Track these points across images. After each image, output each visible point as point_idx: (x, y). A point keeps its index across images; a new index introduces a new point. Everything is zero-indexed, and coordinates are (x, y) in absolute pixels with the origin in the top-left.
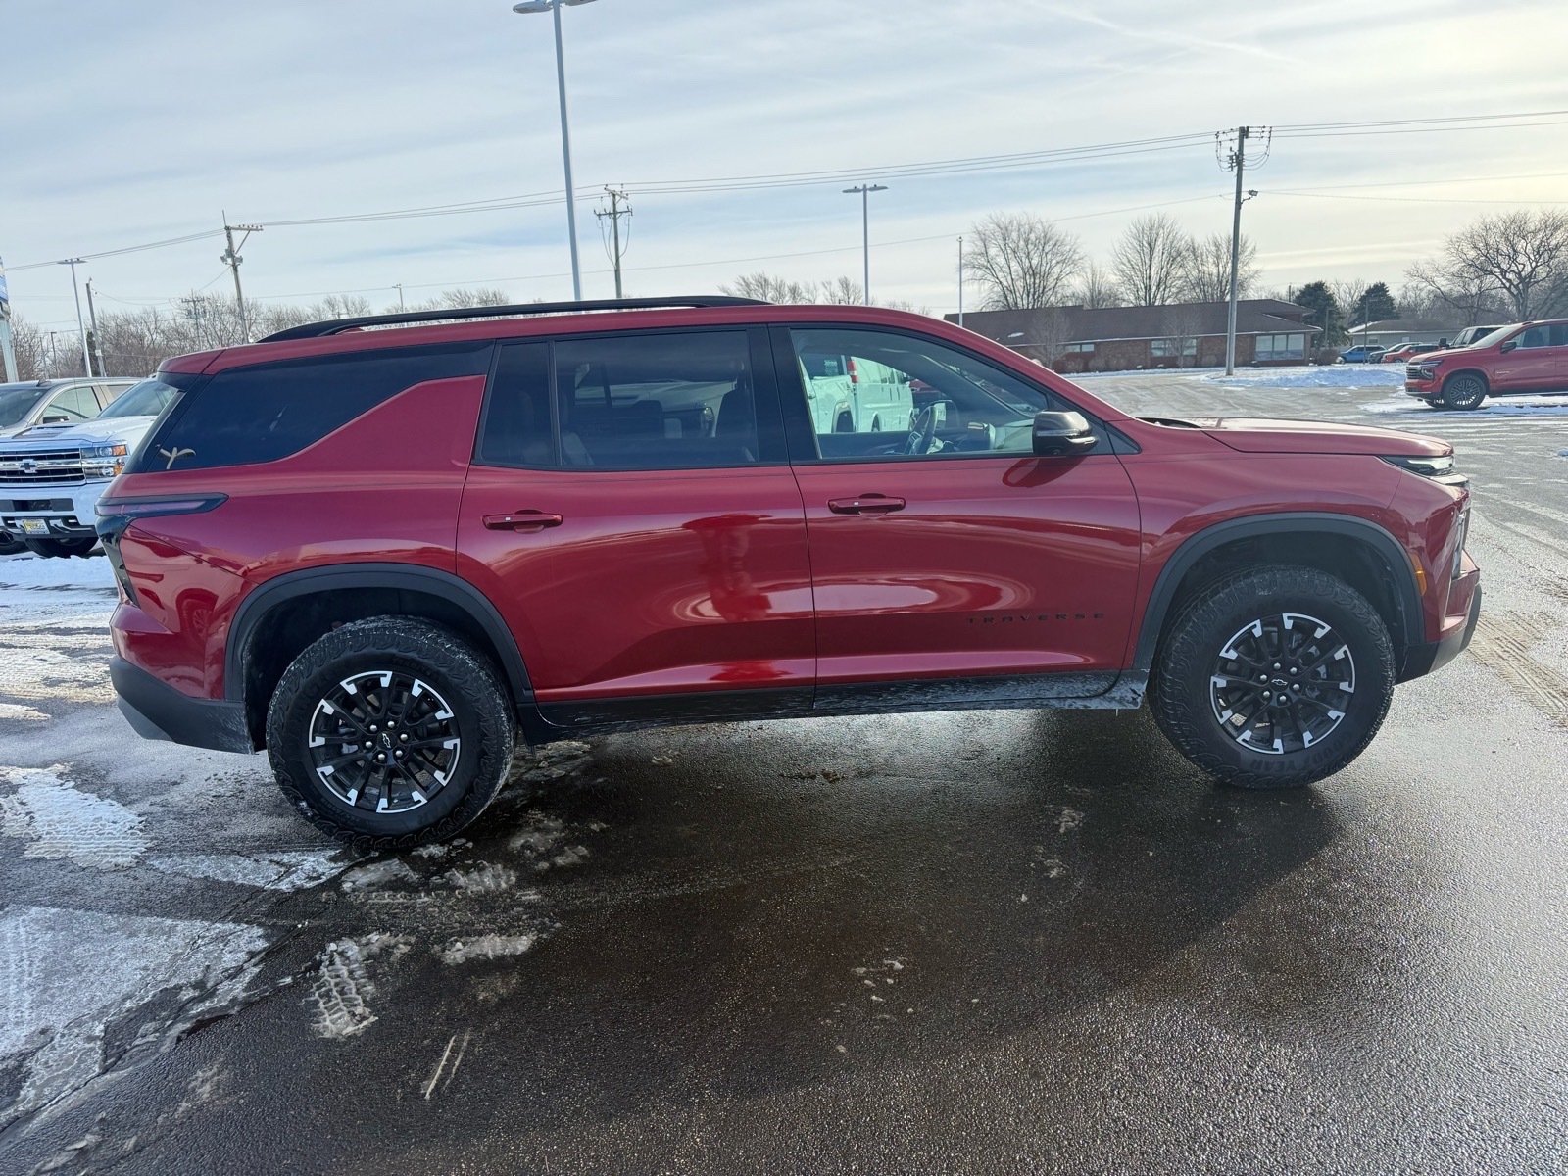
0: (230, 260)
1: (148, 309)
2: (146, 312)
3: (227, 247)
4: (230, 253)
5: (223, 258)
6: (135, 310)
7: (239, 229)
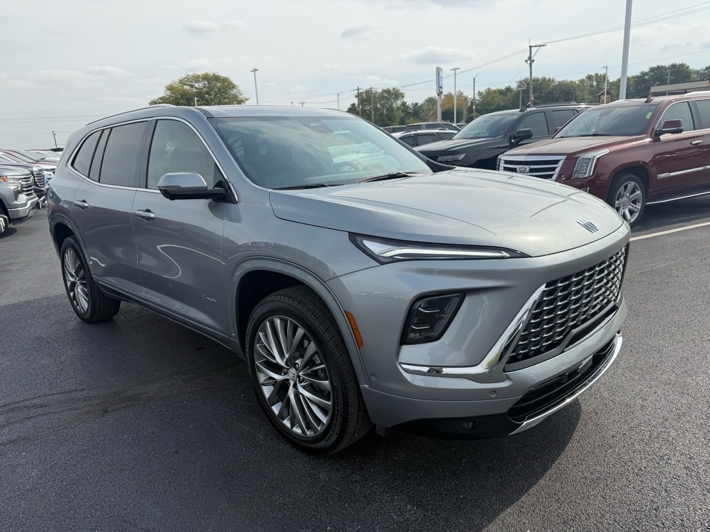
0: (529, 62)
3: (528, 55)
4: (530, 58)
5: (526, 61)
7: (536, 46)
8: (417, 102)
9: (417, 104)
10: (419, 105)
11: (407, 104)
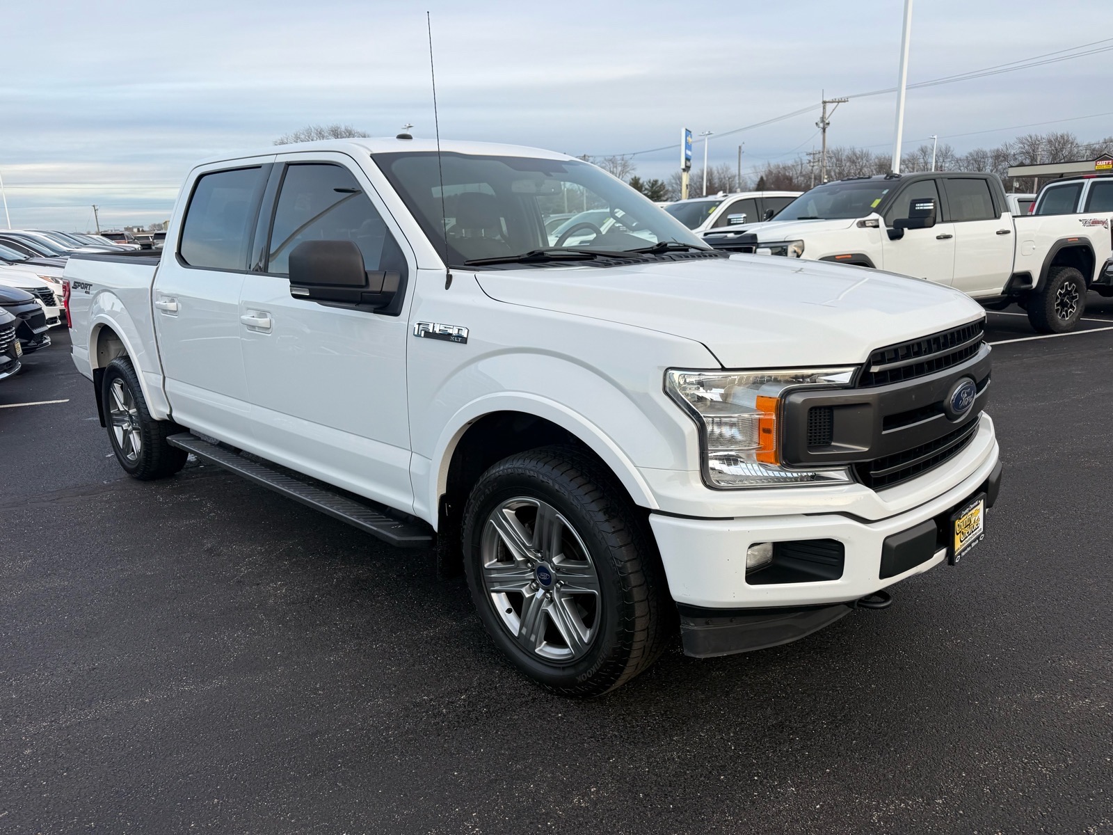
0: (821, 125)
1: (798, 160)
2: (796, 162)
5: (817, 124)
6: (790, 163)
8: (655, 178)
9: (656, 182)
10: (660, 183)
11: (641, 181)
